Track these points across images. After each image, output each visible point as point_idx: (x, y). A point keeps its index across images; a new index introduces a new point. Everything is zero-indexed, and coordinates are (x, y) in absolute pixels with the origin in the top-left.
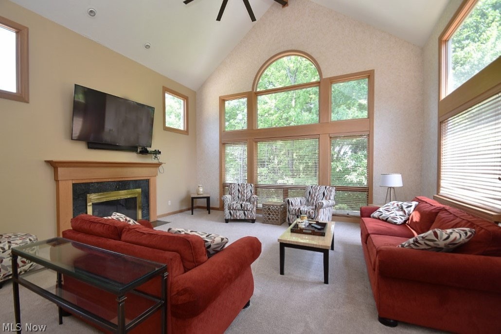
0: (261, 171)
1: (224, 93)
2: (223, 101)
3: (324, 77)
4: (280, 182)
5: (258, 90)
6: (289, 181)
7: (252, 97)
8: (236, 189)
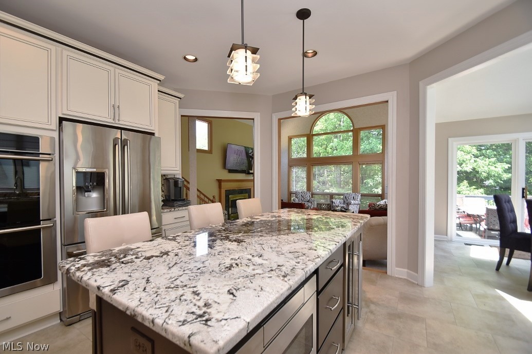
0: (315, 183)
1: (291, 134)
2: (290, 139)
3: (355, 128)
4: (327, 191)
5: (314, 133)
6: (334, 190)
7: (310, 137)
8: (300, 195)
